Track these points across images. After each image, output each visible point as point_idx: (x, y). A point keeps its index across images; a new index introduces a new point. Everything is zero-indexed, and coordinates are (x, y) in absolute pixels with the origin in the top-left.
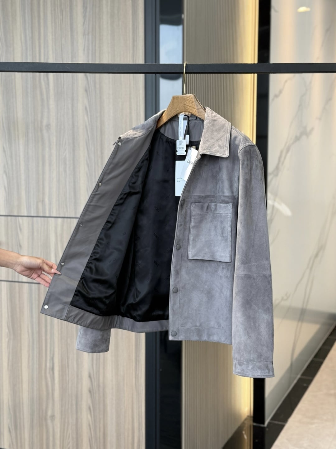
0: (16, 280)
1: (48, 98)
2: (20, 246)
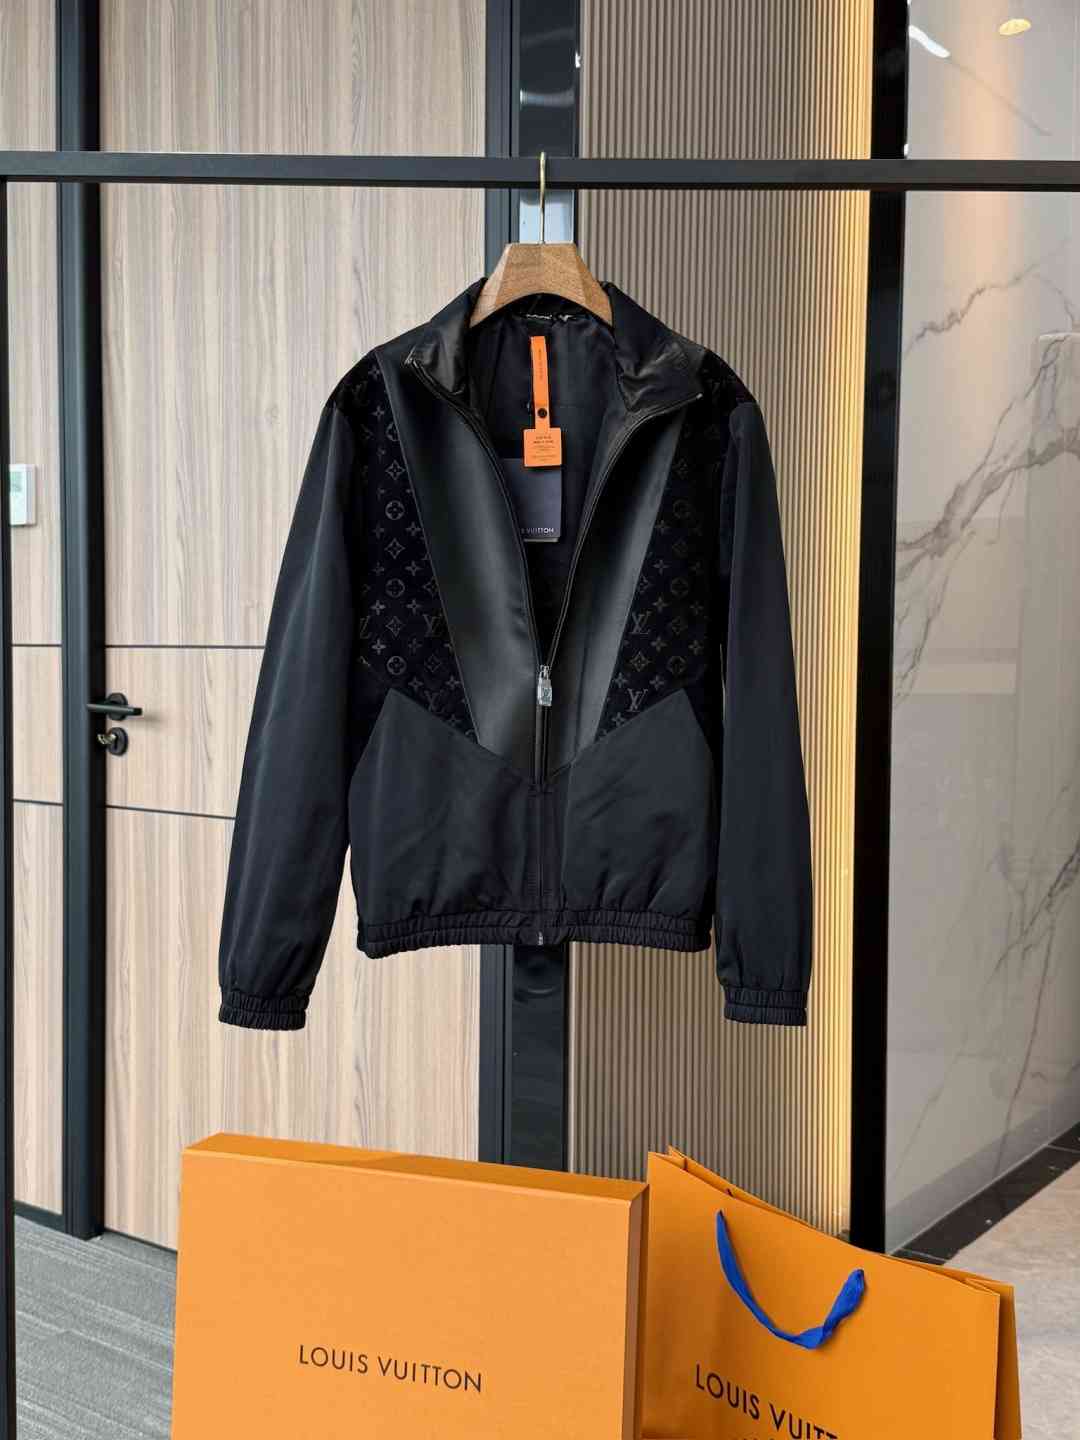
0: (200, 812)
1: (273, 337)
2: (210, 723)
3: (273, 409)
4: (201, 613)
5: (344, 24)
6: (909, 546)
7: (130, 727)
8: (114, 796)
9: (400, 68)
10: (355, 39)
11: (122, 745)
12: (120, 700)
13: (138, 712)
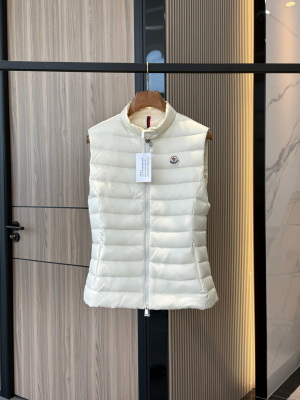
3: (66, 131)
4: (43, 196)
5: (87, 8)
6: (269, 169)
7: (20, 232)
8: (16, 255)
9: (105, 22)
10: (90, 12)
11: (18, 238)
12: (17, 225)
13: (23, 228)
